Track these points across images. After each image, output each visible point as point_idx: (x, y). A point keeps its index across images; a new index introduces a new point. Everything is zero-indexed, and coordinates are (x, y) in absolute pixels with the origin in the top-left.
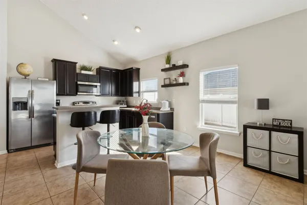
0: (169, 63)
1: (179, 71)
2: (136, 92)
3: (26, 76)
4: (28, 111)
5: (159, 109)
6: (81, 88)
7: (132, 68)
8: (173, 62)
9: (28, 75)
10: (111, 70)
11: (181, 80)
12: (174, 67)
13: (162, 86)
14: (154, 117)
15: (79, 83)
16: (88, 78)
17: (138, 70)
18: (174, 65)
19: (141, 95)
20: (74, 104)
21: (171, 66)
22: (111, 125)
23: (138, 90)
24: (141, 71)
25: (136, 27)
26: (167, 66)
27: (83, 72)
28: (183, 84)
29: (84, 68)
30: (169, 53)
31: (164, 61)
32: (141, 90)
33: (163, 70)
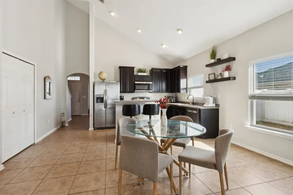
0: (214, 58)
1: (224, 66)
2: (184, 89)
3: (103, 80)
4: (104, 104)
5: (202, 104)
6: (137, 87)
7: (179, 66)
8: (218, 57)
9: (105, 80)
10: (161, 70)
11: (226, 74)
12: (220, 62)
13: (207, 82)
14: (196, 112)
15: (136, 83)
16: (142, 78)
17: (185, 68)
18: (219, 60)
19: (188, 92)
20: (133, 99)
21: (216, 61)
22: (152, 116)
23: (185, 87)
24: (188, 69)
25: (178, 30)
26: (212, 61)
27: (139, 74)
28: (228, 79)
29: (140, 71)
30: (214, 47)
31: (209, 56)
32: (189, 87)
33: (207, 66)
